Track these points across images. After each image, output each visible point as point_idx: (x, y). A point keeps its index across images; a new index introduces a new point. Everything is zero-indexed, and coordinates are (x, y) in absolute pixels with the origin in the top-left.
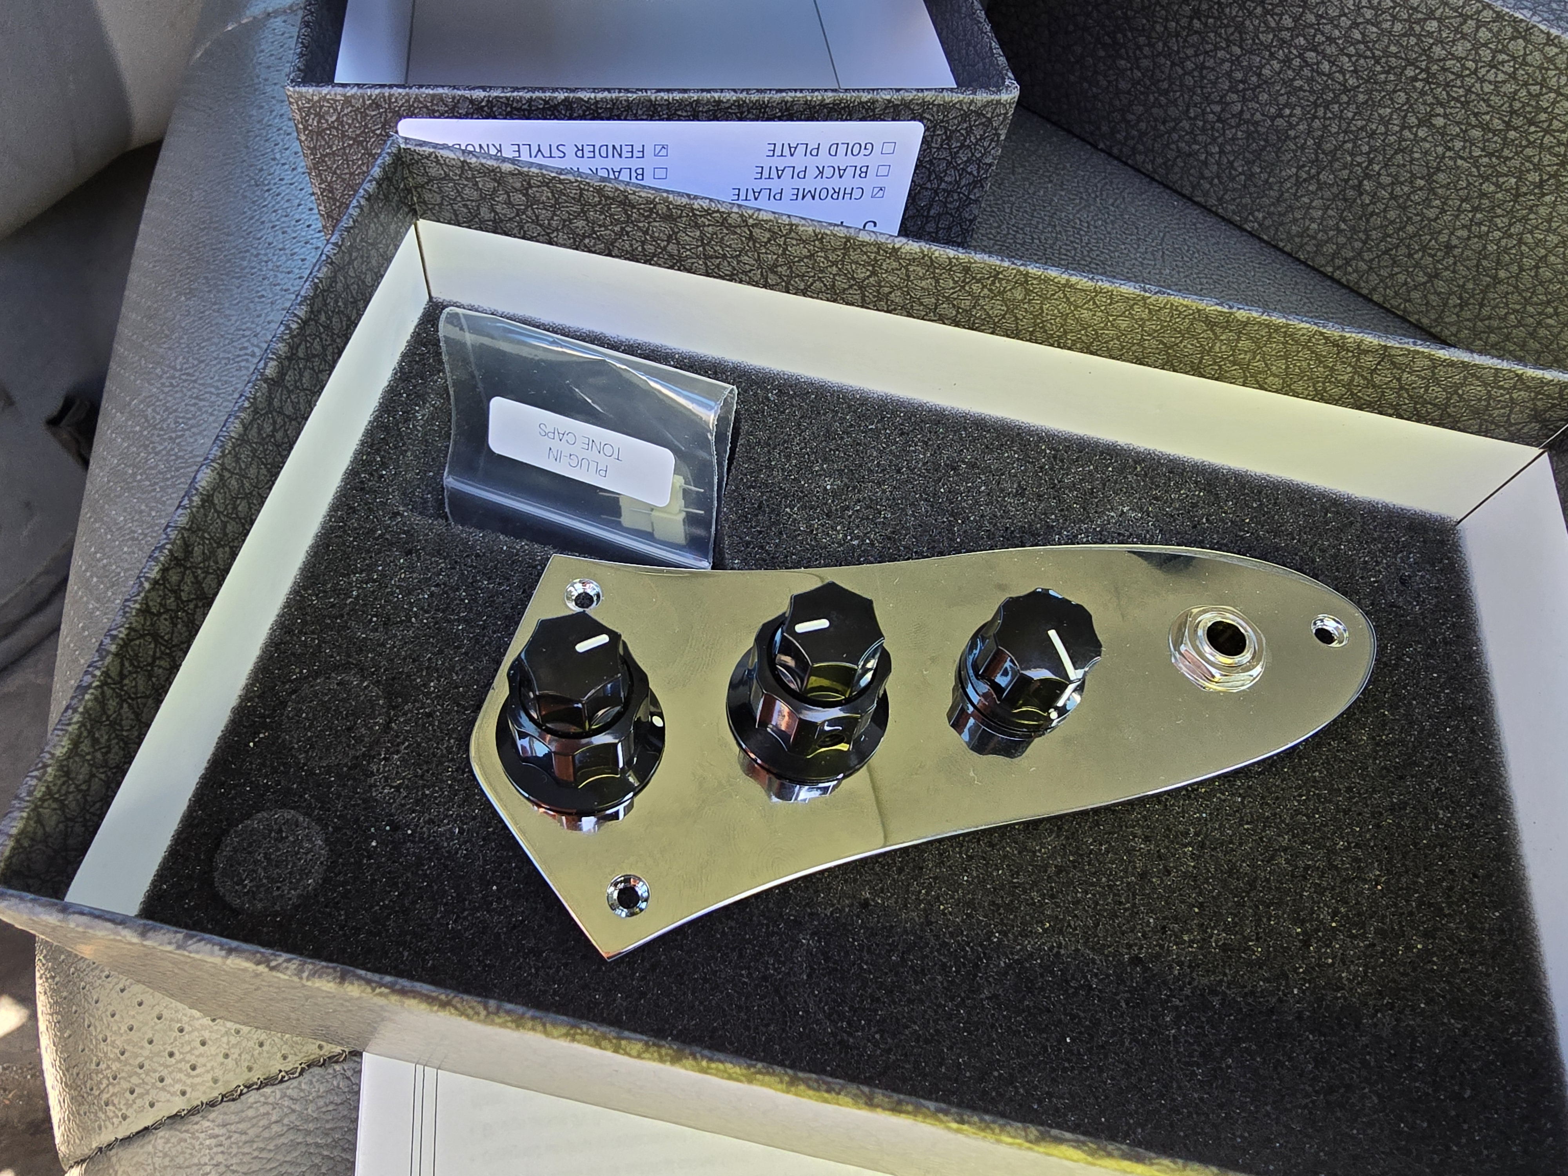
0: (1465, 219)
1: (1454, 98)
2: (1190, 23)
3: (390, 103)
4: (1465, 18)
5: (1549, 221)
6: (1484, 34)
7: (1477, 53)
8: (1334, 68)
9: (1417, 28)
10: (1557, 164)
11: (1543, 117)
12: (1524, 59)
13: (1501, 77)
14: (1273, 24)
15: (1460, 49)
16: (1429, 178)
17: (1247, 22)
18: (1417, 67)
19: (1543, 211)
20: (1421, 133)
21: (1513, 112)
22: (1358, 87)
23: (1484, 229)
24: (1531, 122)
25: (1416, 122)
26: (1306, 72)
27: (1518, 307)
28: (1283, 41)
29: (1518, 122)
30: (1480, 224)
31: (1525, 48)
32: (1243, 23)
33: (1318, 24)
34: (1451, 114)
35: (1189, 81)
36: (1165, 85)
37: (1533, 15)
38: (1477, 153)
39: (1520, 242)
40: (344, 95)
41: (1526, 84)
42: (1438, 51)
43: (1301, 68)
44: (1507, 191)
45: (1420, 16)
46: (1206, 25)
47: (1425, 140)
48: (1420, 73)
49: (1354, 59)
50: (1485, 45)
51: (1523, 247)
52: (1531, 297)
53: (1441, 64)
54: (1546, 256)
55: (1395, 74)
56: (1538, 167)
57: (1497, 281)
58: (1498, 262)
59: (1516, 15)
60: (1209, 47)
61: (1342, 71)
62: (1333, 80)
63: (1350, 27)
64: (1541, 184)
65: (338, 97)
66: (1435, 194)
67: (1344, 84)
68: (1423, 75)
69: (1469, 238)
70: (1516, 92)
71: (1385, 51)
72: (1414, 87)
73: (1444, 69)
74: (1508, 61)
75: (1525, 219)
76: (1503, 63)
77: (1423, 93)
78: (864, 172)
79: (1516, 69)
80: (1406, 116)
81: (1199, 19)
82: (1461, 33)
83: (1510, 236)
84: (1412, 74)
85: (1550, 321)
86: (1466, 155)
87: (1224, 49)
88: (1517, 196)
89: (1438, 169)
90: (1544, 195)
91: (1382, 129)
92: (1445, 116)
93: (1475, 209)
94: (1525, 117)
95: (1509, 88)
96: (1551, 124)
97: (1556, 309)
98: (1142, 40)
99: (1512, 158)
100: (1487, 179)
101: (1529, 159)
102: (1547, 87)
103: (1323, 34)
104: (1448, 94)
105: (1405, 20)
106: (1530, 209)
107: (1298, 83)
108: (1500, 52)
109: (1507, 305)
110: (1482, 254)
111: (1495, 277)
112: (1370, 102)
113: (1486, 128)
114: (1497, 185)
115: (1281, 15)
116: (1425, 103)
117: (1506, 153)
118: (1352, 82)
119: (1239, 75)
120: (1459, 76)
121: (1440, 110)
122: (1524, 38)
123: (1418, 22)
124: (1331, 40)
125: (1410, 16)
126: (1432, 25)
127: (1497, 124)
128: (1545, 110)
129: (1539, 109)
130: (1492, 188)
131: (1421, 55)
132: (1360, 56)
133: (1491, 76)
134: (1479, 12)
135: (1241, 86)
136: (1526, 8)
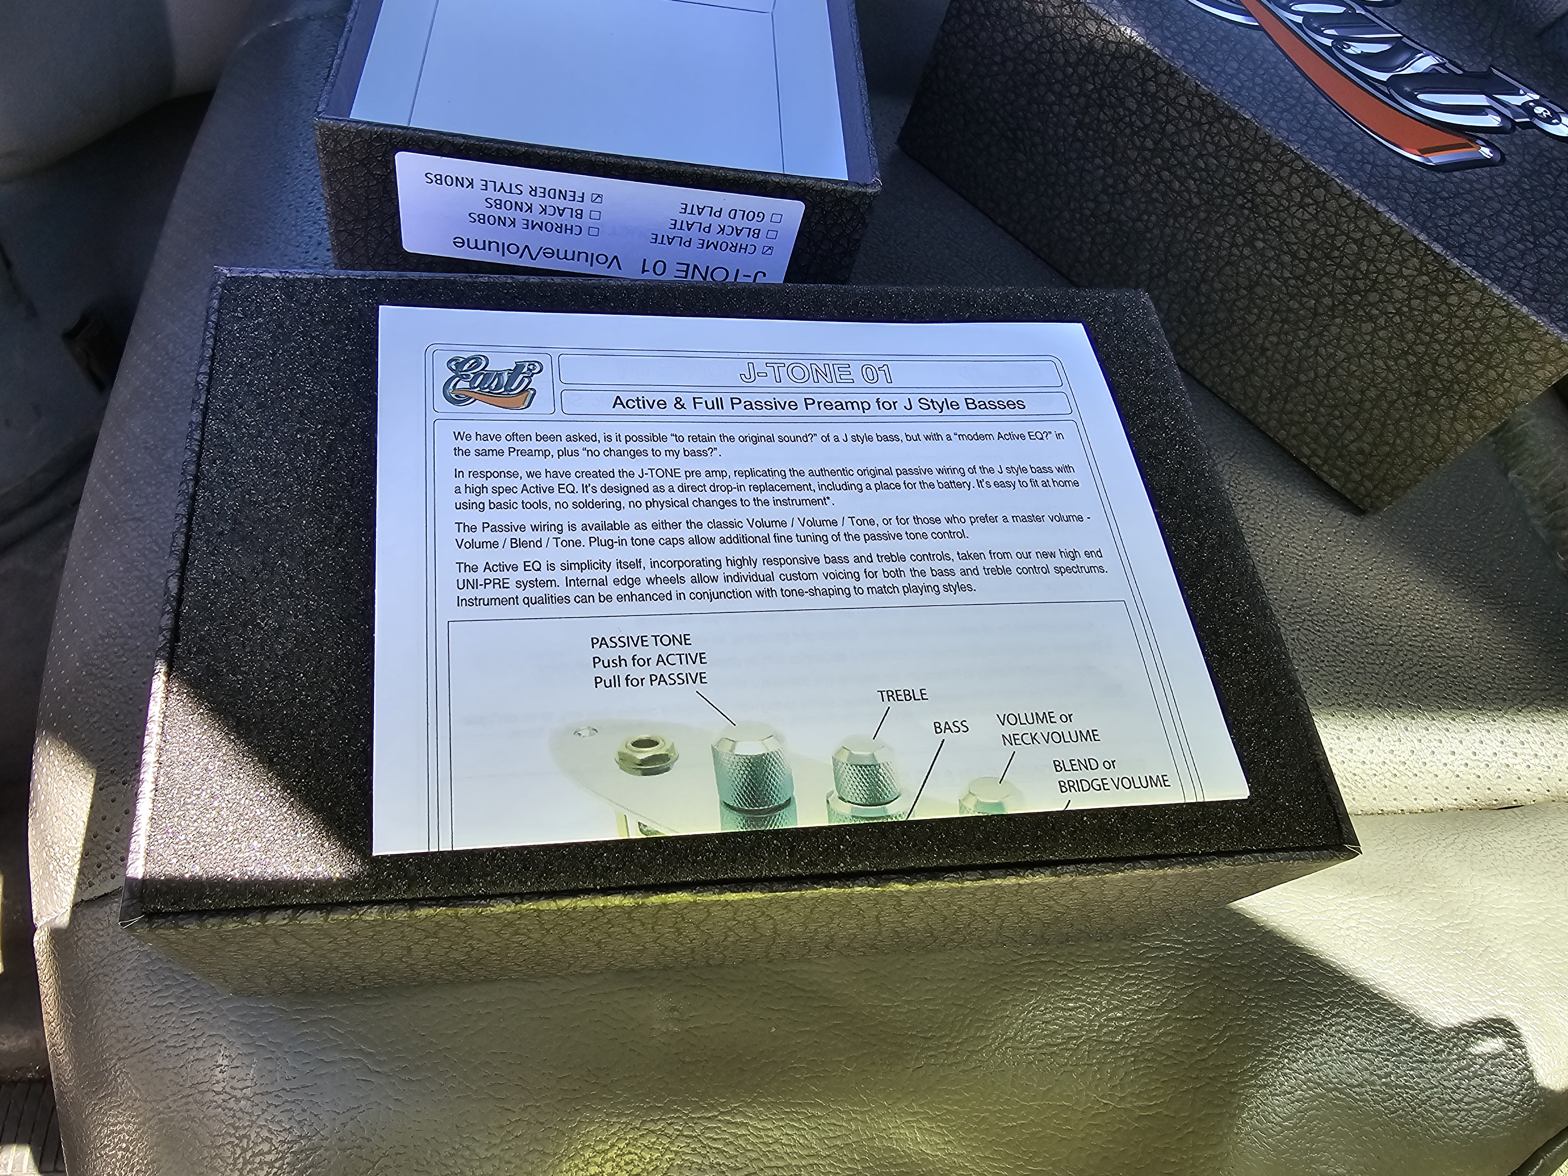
0: (1276, 328)
1: (1271, 228)
3: (391, 139)
4: (1283, 164)
5: (1338, 339)
6: (1295, 180)
7: (1290, 194)
8: (1183, 188)
9: (1246, 166)
10: (1345, 294)
11: (1336, 253)
12: (1324, 204)
13: (1307, 216)
14: (1138, 143)
15: (1278, 188)
16: (1250, 289)
17: (1119, 139)
18: (1246, 198)
19: (1334, 330)
20: (1246, 252)
21: (1314, 246)
22: (1199, 206)
23: (1290, 338)
24: (1328, 256)
25: (1242, 241)
26: (1161, 186)
27: (1313, 407)
28: (1145, 159)
29: (1317, 254)
30: (1286, 334)
31: (1325, 196)
32: (1115, 139)
33: (1173, 150)
34: (1268, 239)
35: (1072, 180)
36: (1053, 179)
37: (1332, 171)
38: (1287, 274)
39: (1317, 353)
40: (357, 129)
41: (1324, 225)
42: (1261, 188)
43: (1158, 183)
44: (1308, 309)
45: (1248, 156)
47: (1248, 258)
48: (1246, 203)
49: (1198, 183)
50: (1297, 188)
51: (1319, 358)
52: (1323, 400)
53: (1263, 198)
54: (1335, 368)
55: (1229, 201)
56: (1331, 294)
57: (1298, 383)
58: (1299, 367)
59: (1321, 168)
60: (1088, 154)
61: (1188, 190)
62: (1181, 197)
63: (1196, 157)
64: (1333, 308)
65: (352, 130)
66: (1254, 304)
67: (1190, 201)
68: (1249, 205)
69: (1278, 343)
70: (1318, 230)
71: (1222, 180)
72: (1243, 214)
73: (1265, 203)
74: (1312, 204)
75: (1320, 335)
76: (1309, 205)
77: (1248, 219)
78: (757, 234)
79: (1318, 212)
80: (1235, 235)
81: (1082, 130)
82: (1279, 175)
83: (1309, 348)
84: (1240, 202)
85: (1337, 422)
86: (1278, 275)
87: (1099, 157)
88: (1316, 314)
89: (1257, 283)
90: (1335, 317)
91: (1216, 244)
92: (1264, 241)
93: (1284, 321)
94: (1323, 252)
95: (1313, 226)
96: (1341, 261)
97: (1341, 413)
98: (1037, 139)
99: (1312, 283)
100: (1292, 297)
101: (1325, 286)
102: (1341, 230)
103: (1176, 159)
104: (1267, 223)
105: (1237, 158)
106: (1325, 327)
107: (1155, 195)
108: (1306, 196)
109: (1305, 403)
110: (1288, 360)
111: (1297, 380)
112: (1209, 220)
113: (1294, 255)
114: (1300, 303)
115: (1145, 138)
116: (1249, 228)
117: (1308, 278)
118: (1196, 201)
119: (1110, 181)
120: (1275, 210)
121: (1261, 236)
122: (1325, 188)
123: (1248, 161)
124: (1182, 164)
125: (1242, 155)
126: (1258, 166)
127: (1303, 254)
128: (1338, 249)
129: (1335, 248)
130: (1297, 306)
131: (1248, 188)
132: (1202, 180)
133: (1299, 214)
134: (1293, 161)
135: (1111, 190)
136: (1329, 163)
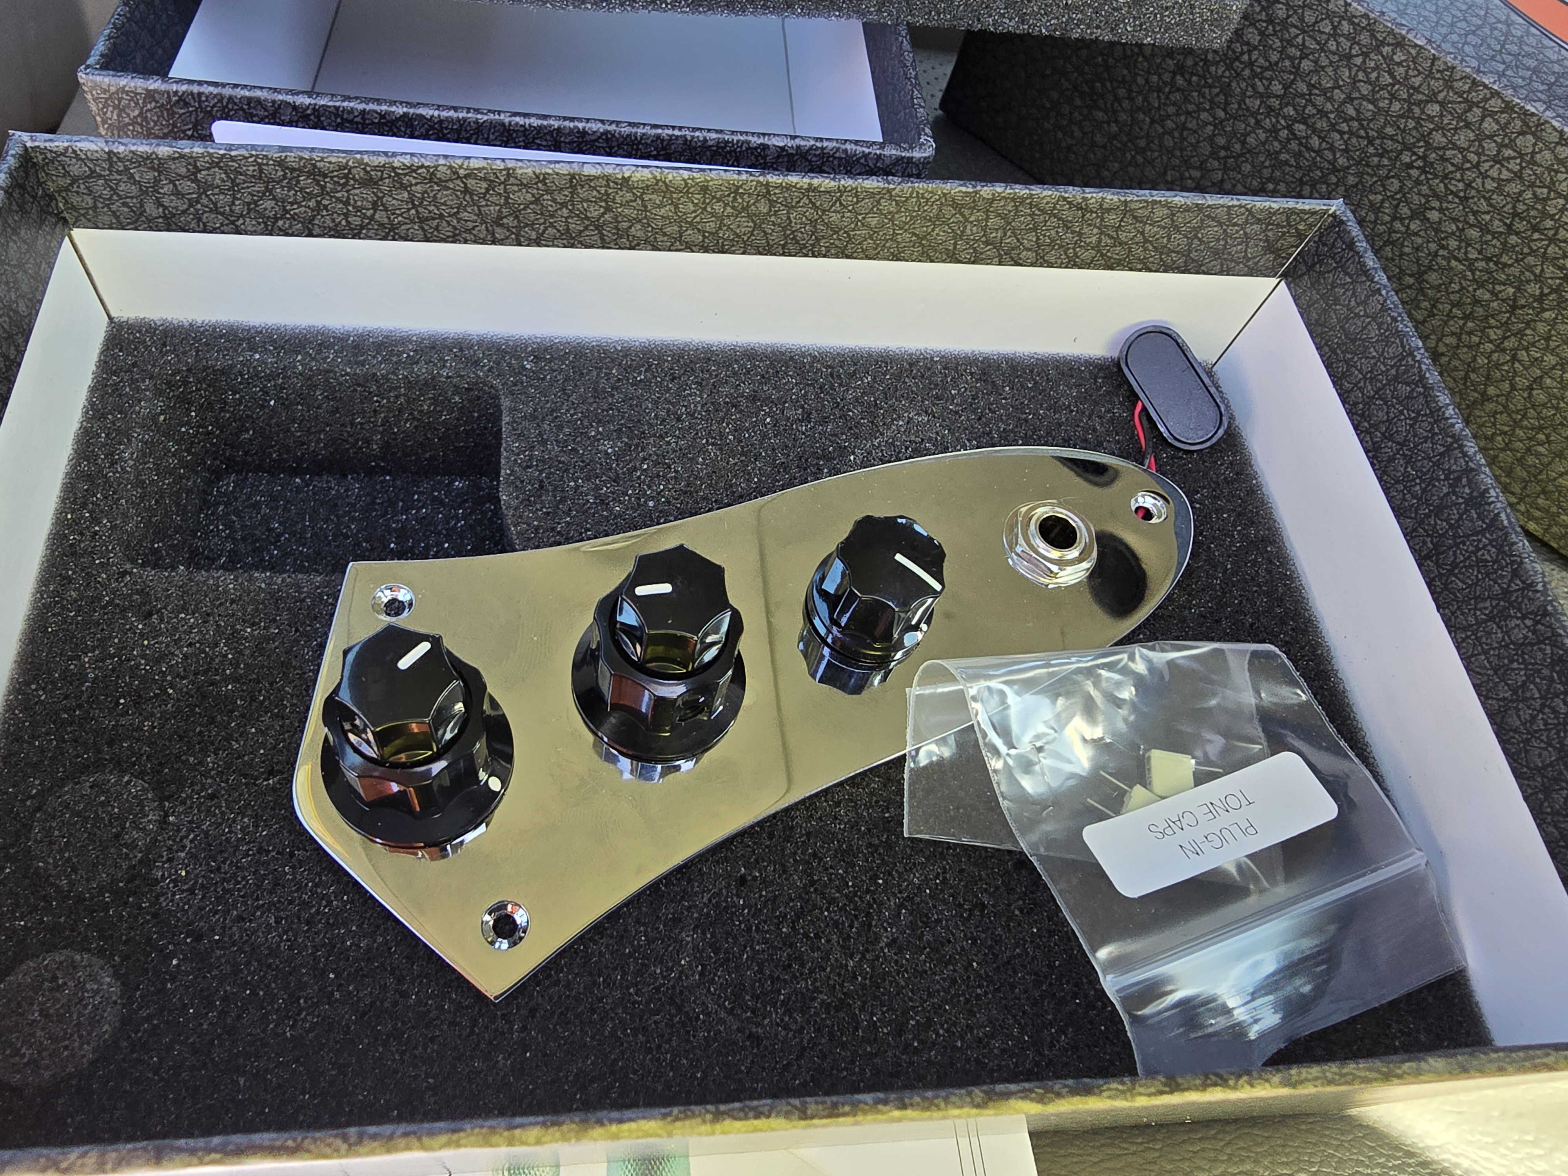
0: (1454, 326)
1: (1452, 192)
2: (1173, 78)
4: (1471, 105)
5: (1548, 339)
6: (1489, 125)
7: (1480, 145)
8: (1324, 145)
9: (1417, 110)
10: (1560, 278)
11: (1549, 223)
12: (1532, 157)
13: (1505, 175)
14: (1261, 89)
15: (1463, 138)
16: (1419, 276)
17: (1234, 84)
18: (1414, 154)
19: (1542, 328)
20: (1414, 226)
21: (1515, 215)
22: (1348, 168)
23: (1475, 339)
24: (1535, 229)
25: (1409, 213)
26: (1294, 145)
27: (1506, 429)
28: (1270, 109)
29: (1520, 226)
30: (1470, 333)
31: (1535, 144)
32: (1229, 85)
33: (1310, 94)
34: (1448, 209)
35: (1168, 141)
36: (1142, 143)
37: (1547, 109)
38: (1473, 255)
39: (1514, 358)
41: (1532, 185)
42: (1438, 138)
43: (1288, 140)
44: (1504, 300)
45: (1420, 97)
46: (1189, 82)
47: (1416, 234)
48: (1416, 160)
49: (1346, 137)
50: (1491, 137)
51: (1517, 365)
52: (1521, 420)
53: (1441, 153)
54: (1541, 377)
55: (1389, 159)
56: (1539, 279)
57: (1485, 398)
58: (1488, 377)
59: (1528, 107)
60: (1191, 107)
61: (1332, 149)
62: (1322, 157)
63: (1344, 102)
64: (1541, 298)
65: (139, 90)
66: (1425, 295)
67: (1333, 162)
68: (1420, 163)
69: (1458, 347)
70: (1521, 193)
71: (1380, 131)
72: (1409, 176)
73: (1443, 159)
74: (1514, 158)
75: (1520, 334)
76: (1509, 159)
77: (1418, 182)
79: (1522, 168)
80: (1398, 204)
81: (1183, 76)
82: (1465, 120)
83: (1504, 350)
84: (1408, 160)
85: (1540, 449)
86: (1461, 256)
87: (1207, 111)
88: (1514, 308)
89: (1430, 268)
90: (1544, 310)
91: (1372, 217)
92: (1441, 210)
93: (1466, 317)
94: (1529, 222)
95: (1513, 188)
96: (1556, 234)
97: (1548, 436)
99: (1511, 265)
100: (1481, 285)
101: (1530, 268)
102: (1556, 192)
103: (1314, 106)
104: (1446, 186)
105: (1404, 100)
106: (1528, 324)
107: (1284, 156)
108: (1506, 146)
109: (1494, 424)
110: (1471, 368)
111: (1484, 394)
112: (1360, 187)
113: (1485, 229)
114: (1492, 292)
115: (1271, 80)
116: (1419, 193)
117: (1505, 259)
118: (1342, 161)
119: (1221, 141)
120: (1459, 168)
121: (1435, 204)
122: (1534, 134)
123: (1419, 103)
124: (1323, 114)
125: (1410, 96)
126: (1434, 109)
127: (1497, 226)
128: (1552, 217)
129: (1545, 215)
130: (1487, 296)
131: (1419, 140)
132: (1351, 133)
133: (1494, 173)
134: (1485, 100)
135: (1223, 153)
136: (1540, 100)
